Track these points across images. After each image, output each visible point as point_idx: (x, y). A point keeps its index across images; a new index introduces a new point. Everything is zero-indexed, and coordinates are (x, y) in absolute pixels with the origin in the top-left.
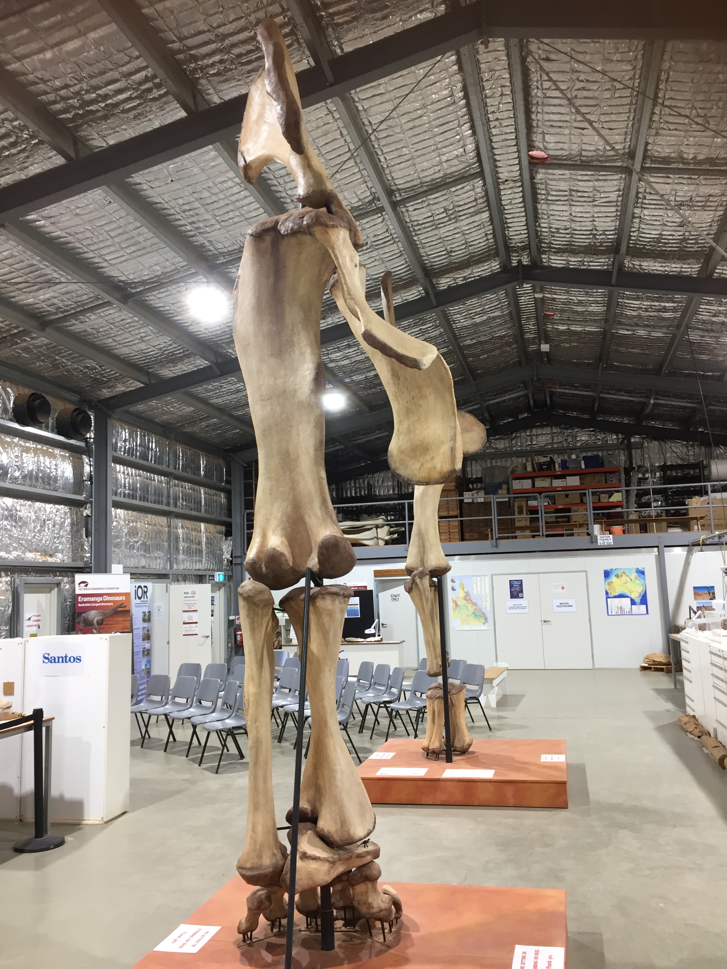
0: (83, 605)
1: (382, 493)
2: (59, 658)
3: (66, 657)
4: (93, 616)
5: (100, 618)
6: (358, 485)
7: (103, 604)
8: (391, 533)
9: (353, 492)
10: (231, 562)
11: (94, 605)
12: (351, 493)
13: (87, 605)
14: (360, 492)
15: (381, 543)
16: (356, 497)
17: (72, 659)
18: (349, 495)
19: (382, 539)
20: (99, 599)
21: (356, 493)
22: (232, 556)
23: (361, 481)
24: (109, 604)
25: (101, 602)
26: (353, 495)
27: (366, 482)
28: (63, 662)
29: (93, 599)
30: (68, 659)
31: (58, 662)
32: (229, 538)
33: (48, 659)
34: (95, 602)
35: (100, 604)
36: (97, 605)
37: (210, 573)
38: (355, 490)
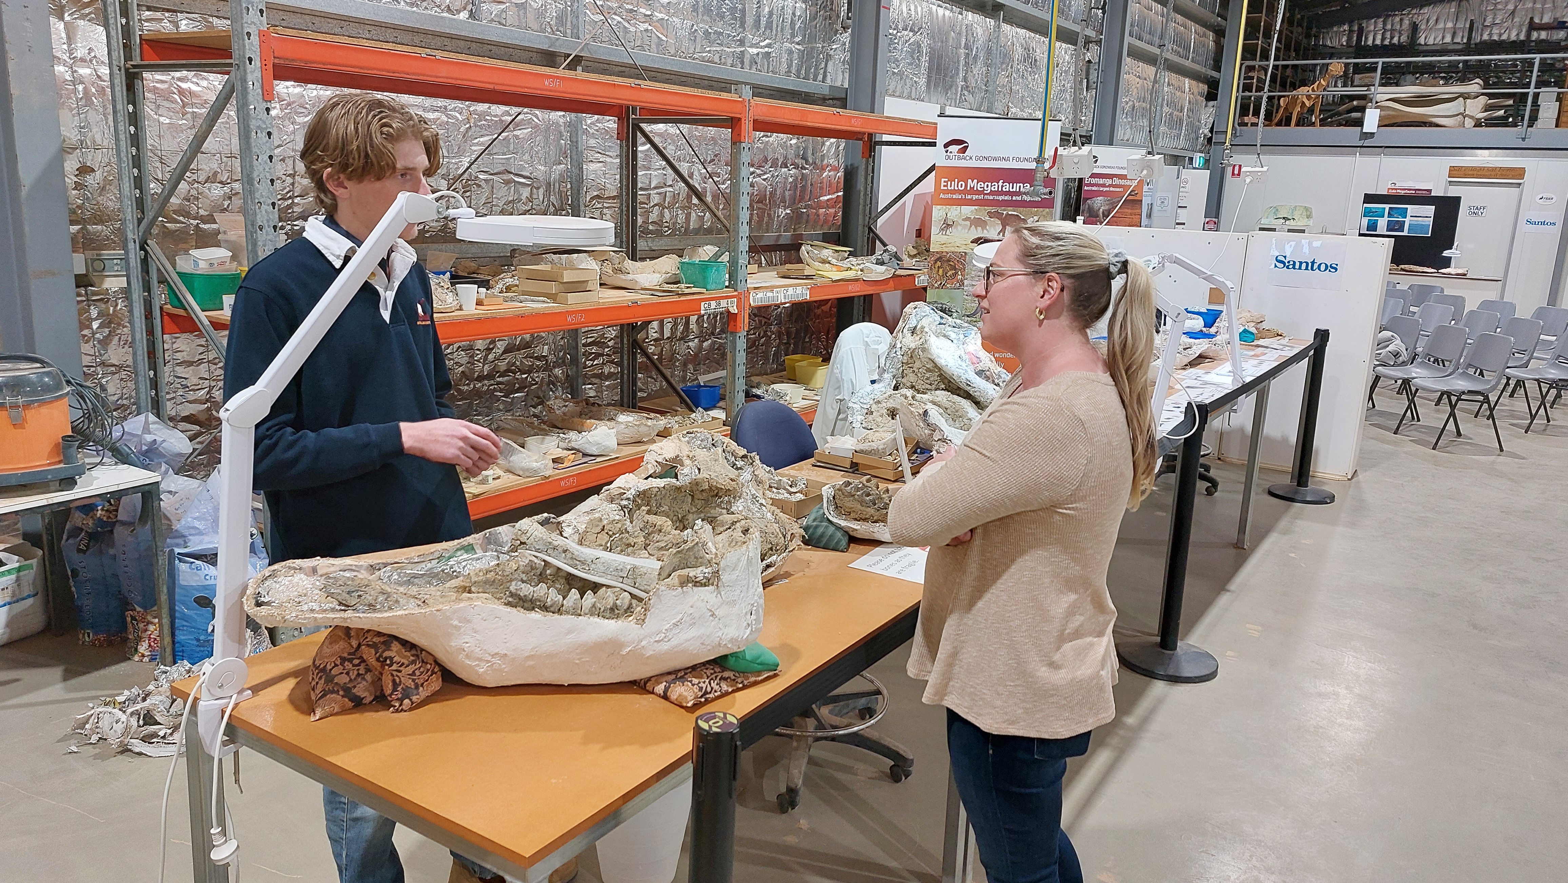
0: (1090, 188)
1: (1431, 41)
2: (1301, 263)
3: (1313, 263)
4: (1099, 203)
5: (1107, 208)
6: (1389, 27)
7: (1112, 189)
8: (1488, 108)
9: (1379, 37)
10: (1210, 140)
11: (1101, 189)
12: (1374, 40)
13: (1094, 188)
14: (1392, 38)
15: (1469, 123)
16: (1383, 46)
17: (1323, 267)
18: (1370, 42)
19: (1471, 117)
20: (1108, 182)
21: (1383, 39)
22: (1211, 131)
23: (1398, 19)
24: (1118, 190)
25: (1110, 186)
26: (1378, 42)
27: (1406, 22)
28: (1307, 269)
29: (1101, 181)
30: (1316, 266)
31: (1300, 268)
32: (1211, 103)
33: (1282, 262)
34: (1104, 185)
35: (1108, 189)
36: (1105, 189)
37: (1189, 154)
38: (1383, 34)
